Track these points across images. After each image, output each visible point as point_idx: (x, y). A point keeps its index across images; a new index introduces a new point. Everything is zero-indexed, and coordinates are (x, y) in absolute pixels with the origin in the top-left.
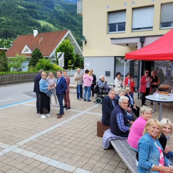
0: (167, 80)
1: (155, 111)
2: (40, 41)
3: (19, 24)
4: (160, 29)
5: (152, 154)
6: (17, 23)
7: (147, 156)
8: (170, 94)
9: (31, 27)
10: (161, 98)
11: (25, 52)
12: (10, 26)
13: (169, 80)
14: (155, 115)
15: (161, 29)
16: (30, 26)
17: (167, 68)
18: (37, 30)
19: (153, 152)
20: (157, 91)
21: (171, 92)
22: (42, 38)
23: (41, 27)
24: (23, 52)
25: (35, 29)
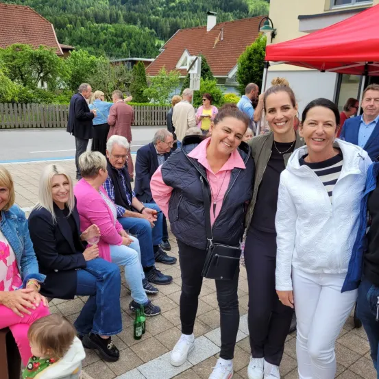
2: (216, 42)
3: (203, 7)
6: (198, 7)
9: (227, 14)
11: (183, 65)
12: (185, 13)
16: (225, 11)
18: (216, 15)
22: (222, 33)
23: (248, 12)
24: (179, 66)
25: (213, 14)
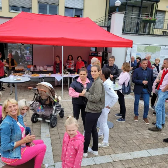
0: (21, 63)
1: (12, 93)
4: (9, 12)
5: (14, 136)
7: (10, 139)
8: (24, 75)
10: (16, 79)
13: (23, 63)
14: (13, 97)
15: (11, 11)
17: (21, 51)
19: (15, 133)
20: (12, 73)
21: (25, 74)
